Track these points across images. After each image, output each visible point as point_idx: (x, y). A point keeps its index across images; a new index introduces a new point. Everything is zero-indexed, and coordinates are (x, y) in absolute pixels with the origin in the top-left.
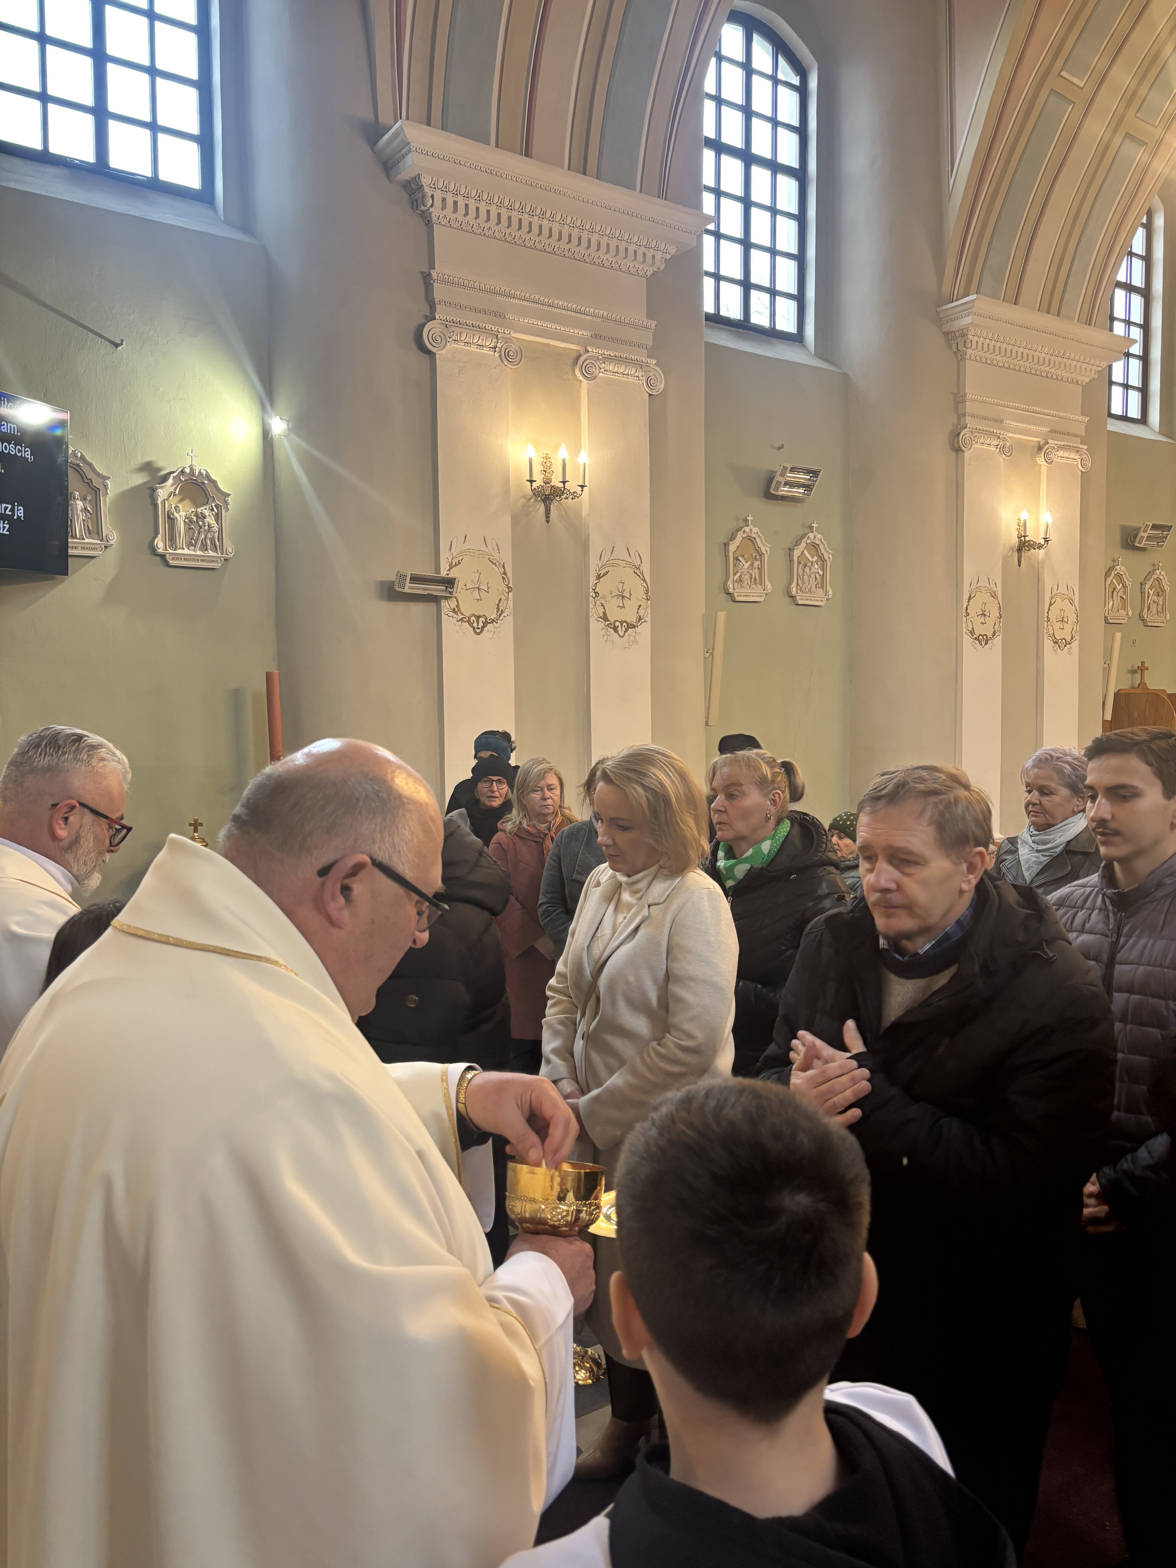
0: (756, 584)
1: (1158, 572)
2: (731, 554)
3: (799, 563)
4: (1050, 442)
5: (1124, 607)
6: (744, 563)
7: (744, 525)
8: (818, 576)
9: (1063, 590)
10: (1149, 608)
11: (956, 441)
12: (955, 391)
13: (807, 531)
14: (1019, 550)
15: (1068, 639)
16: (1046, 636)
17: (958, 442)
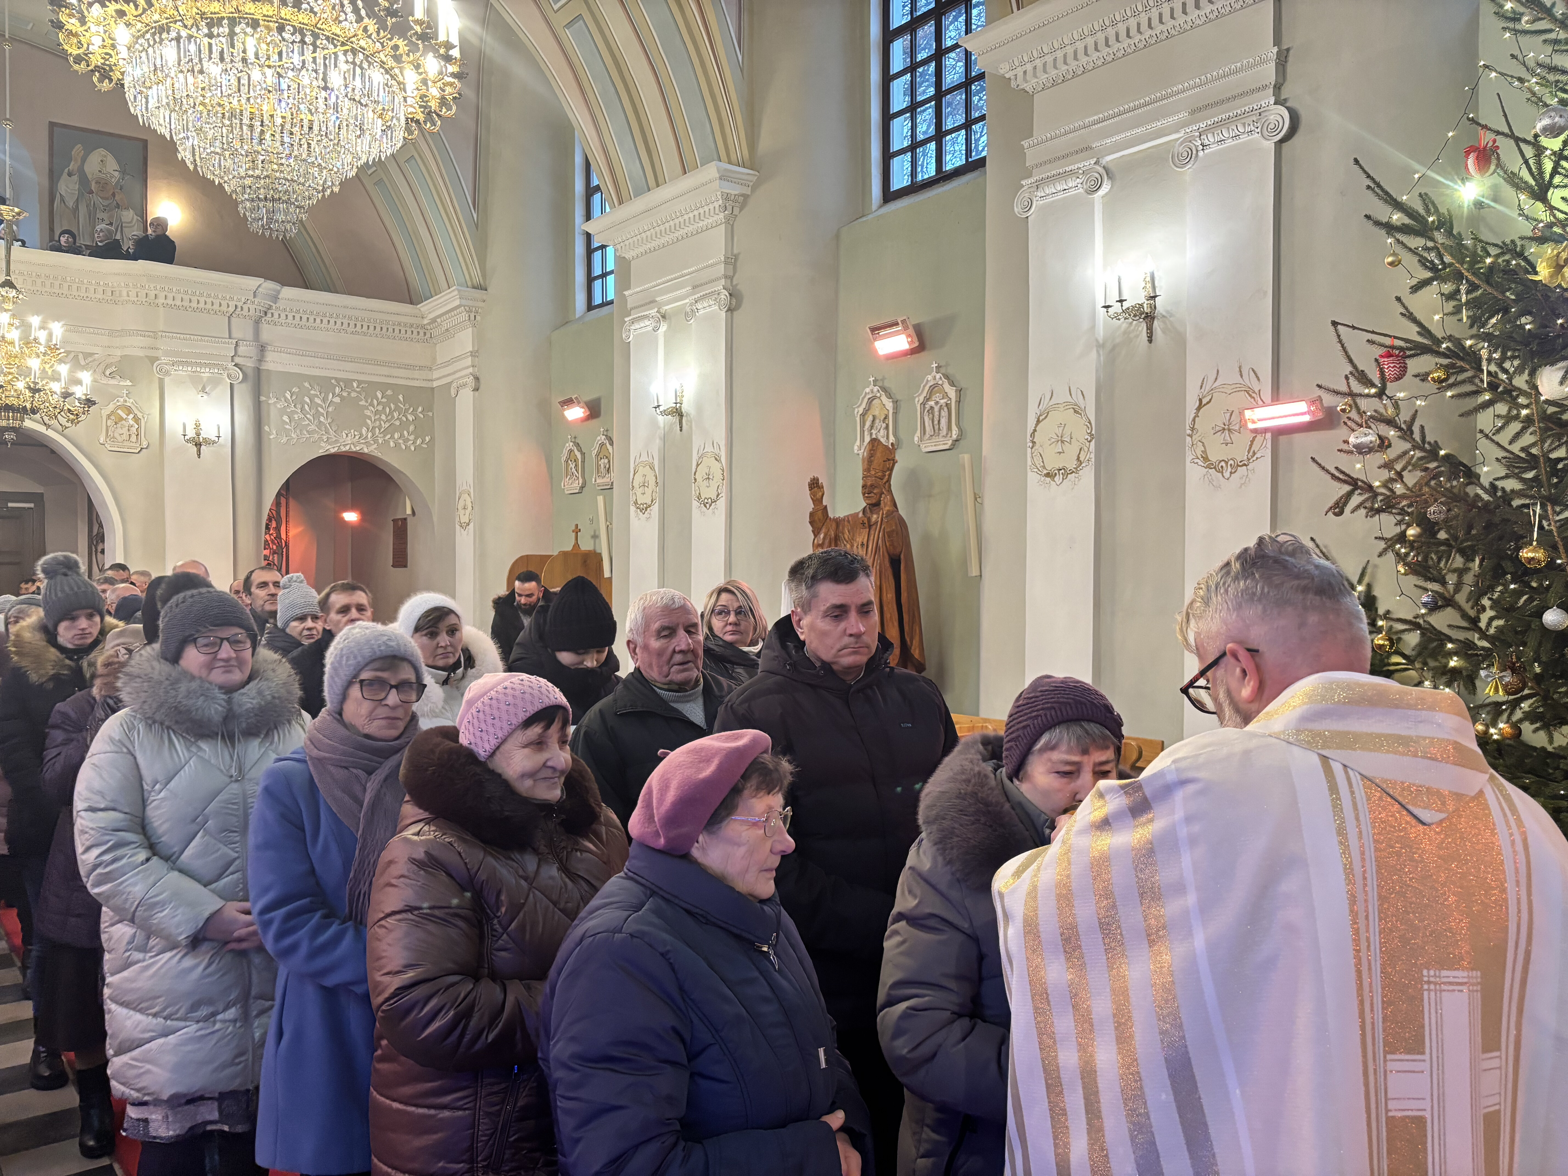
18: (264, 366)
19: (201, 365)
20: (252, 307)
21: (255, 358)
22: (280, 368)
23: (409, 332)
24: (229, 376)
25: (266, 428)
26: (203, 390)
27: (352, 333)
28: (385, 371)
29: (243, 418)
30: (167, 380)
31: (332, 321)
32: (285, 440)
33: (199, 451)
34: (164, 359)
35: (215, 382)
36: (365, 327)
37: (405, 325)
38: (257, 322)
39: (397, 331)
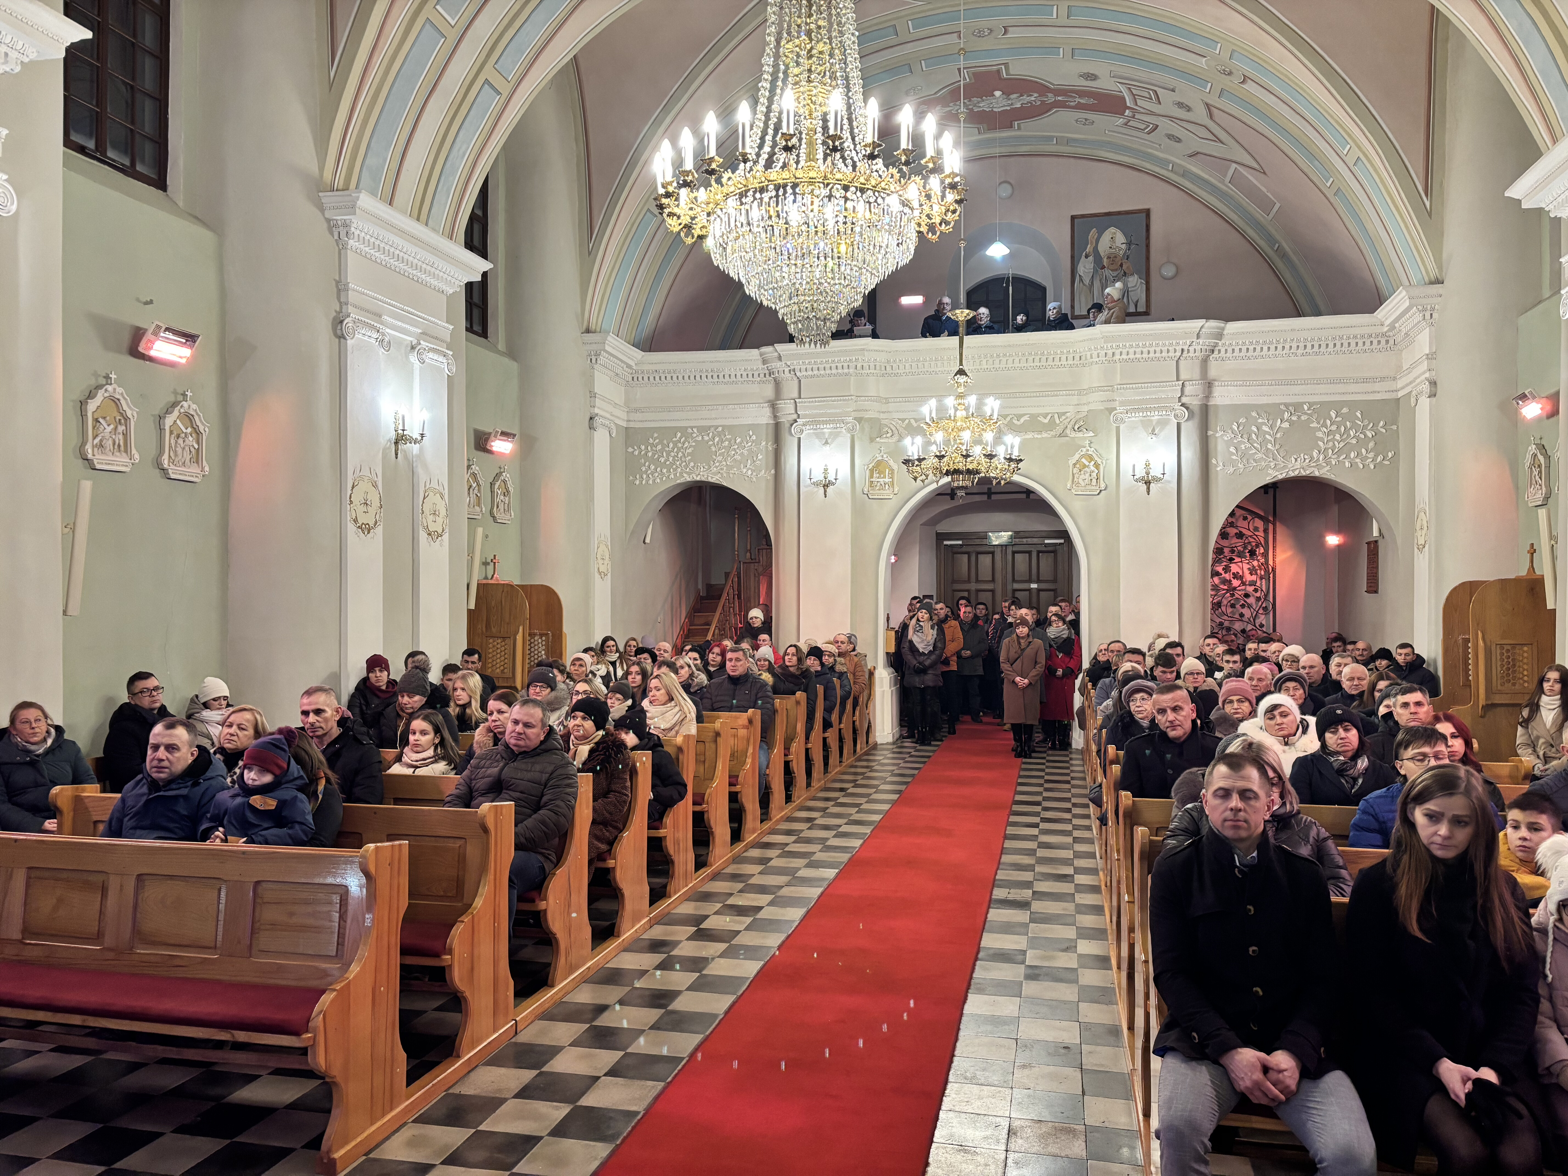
0: (120, 451)
1: (504, 474)
2: (90, 415)
3: (171, 433)
4: (422, 342)
5: (479, 505)
6: (106, 426)
7: (104, 383)
8: (192, 449)
9: (434, 484)
10: (498, 507)
11: (339, 327)
12: (337, 279)
13: (180, 398)
14: (396, 443)
15: (440, 531)
16: (421, 528)
17: (341, 329)
18: (1212, 402)
19: (1149, 410)
20: (1198, 348)
21: (1201, 396)
22: (1227, 402)
23: (1368, 343)
24: (1176, 416)
25: (1214, 461)
26: (1153, 432)
27: (1303, 355)
28: (1341, 388)
29: (1190, 454)
30: (1122, 427)
31: (1280, 347)
32: (1232, 470)
33: (1148, 488)
34: (1120, 409)
35: (1163, 423)
36: (1316, 346)
37: (1363, 336)
38: (1205, 362)
39: (1353, 344)
